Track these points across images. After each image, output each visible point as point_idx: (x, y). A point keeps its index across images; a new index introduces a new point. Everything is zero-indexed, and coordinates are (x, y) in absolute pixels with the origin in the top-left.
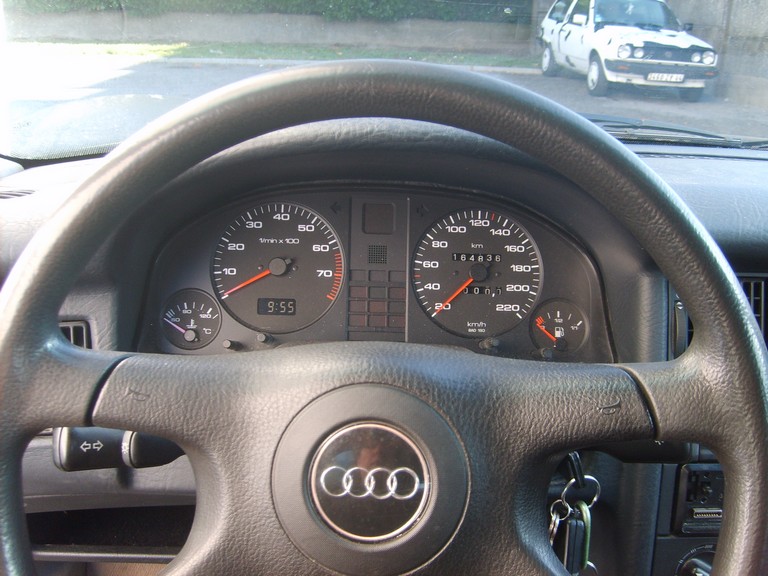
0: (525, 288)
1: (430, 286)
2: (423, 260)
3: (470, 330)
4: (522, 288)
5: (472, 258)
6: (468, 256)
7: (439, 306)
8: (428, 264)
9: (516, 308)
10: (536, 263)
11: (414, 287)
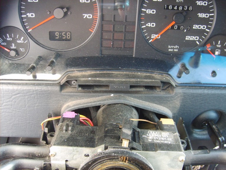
0: (204, 27)
1: (149, 25)
2: (146, 8)
3: (169, 50)
4: (202, 27)
5: (176, 8)
6: (173, 7)
7: (154, 36)
8: (149, 11)
9: (196, 38)
10: (213, 12)
11: (140, 25)
